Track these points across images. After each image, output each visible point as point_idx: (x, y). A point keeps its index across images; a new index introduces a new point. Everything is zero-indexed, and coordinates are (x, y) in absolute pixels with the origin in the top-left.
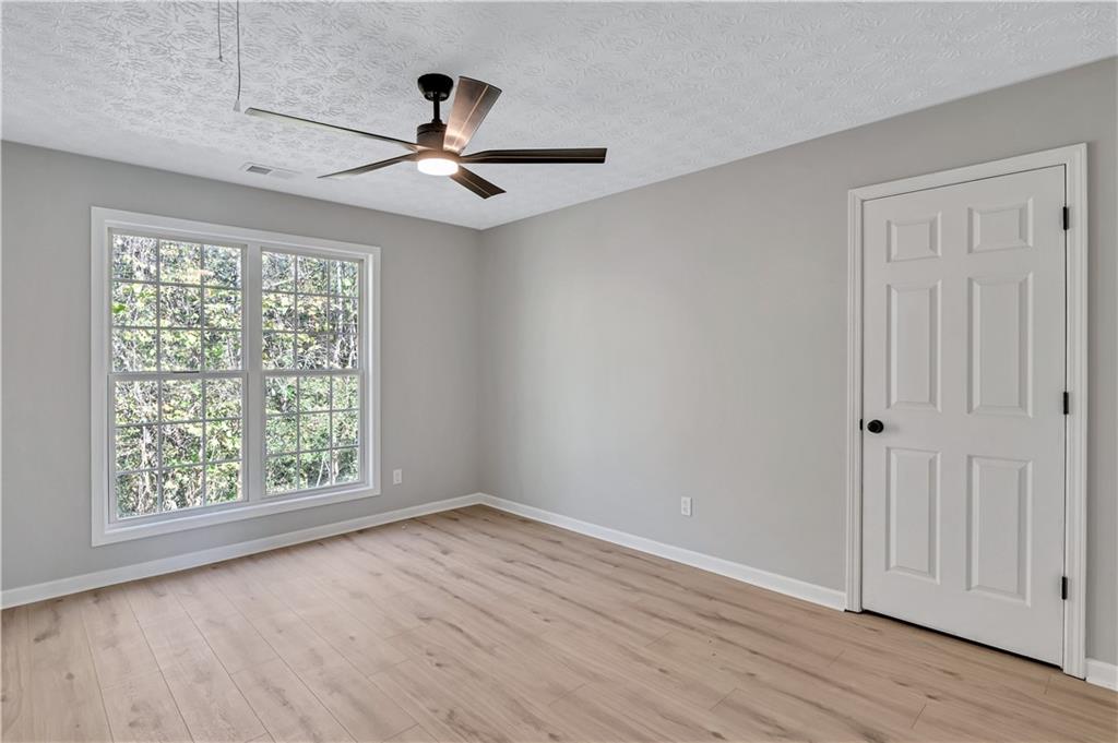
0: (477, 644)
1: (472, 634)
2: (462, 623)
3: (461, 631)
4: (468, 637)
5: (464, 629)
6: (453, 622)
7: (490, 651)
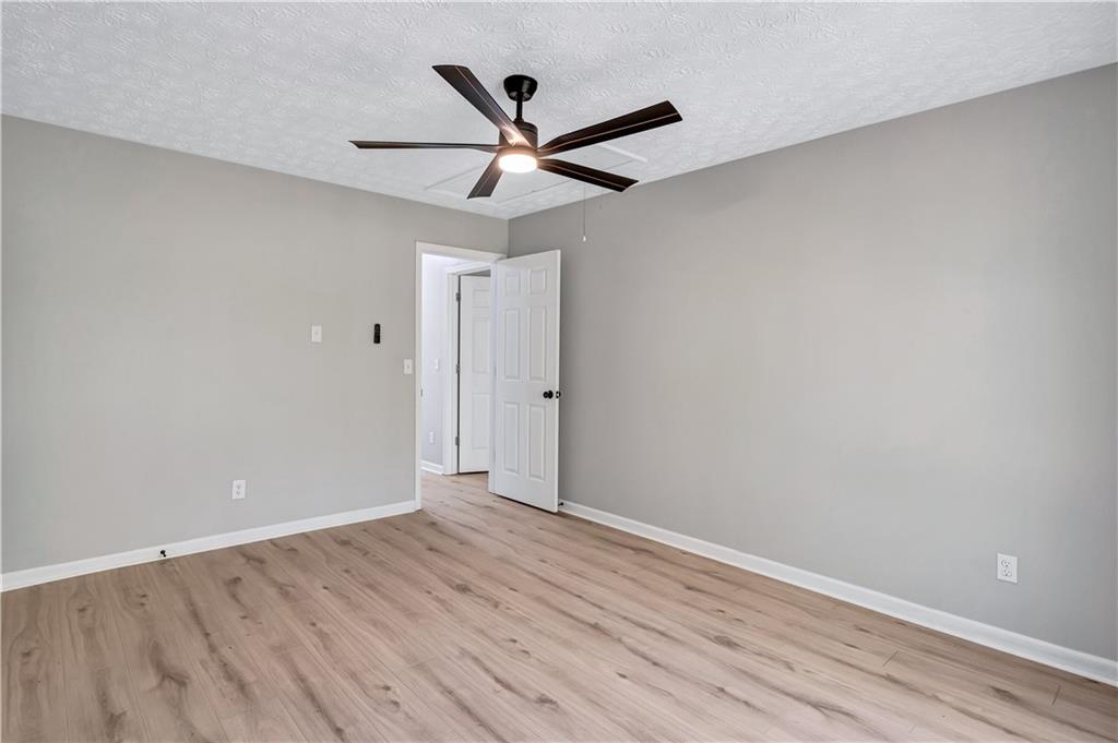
0: (476, 660)
1: (483, 674)
2: (496, 692)
3: (498, 680)
4: (487, 670)
5: (492, 681)
6: (507, 694)
7: (464, 653)
